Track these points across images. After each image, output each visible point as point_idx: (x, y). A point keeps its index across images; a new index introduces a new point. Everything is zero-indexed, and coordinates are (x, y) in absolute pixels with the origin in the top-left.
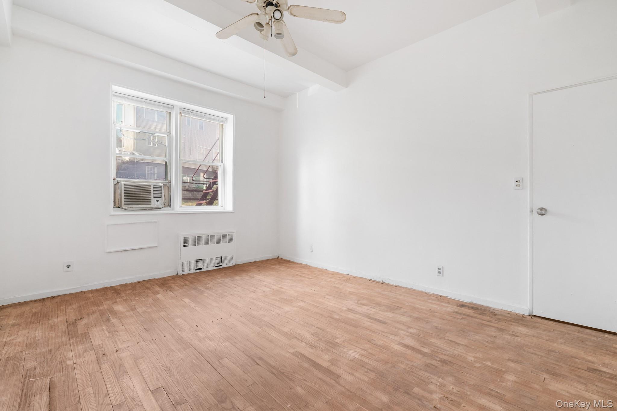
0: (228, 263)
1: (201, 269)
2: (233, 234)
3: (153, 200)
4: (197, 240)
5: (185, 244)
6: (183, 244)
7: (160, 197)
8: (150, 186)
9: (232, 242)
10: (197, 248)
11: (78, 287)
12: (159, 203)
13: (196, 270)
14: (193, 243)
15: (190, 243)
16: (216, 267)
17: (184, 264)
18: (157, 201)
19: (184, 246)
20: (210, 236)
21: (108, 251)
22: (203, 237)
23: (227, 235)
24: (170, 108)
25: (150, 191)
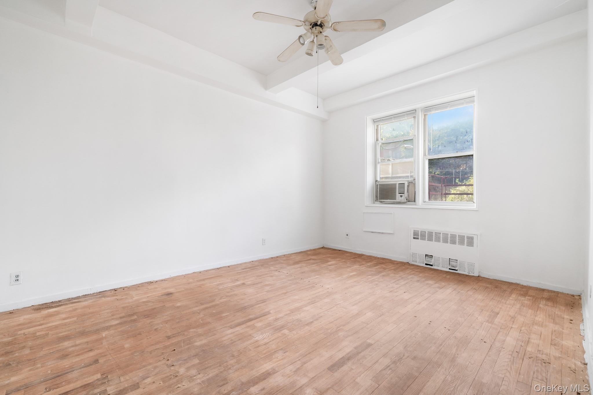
0: (467, 270)
1: (432, 265)
2: (475, 237)
3: (398, 195)
4: (427, 235)
5: (415, 237)
6: (412, 237)
7: (403, 193)
8: (395, 185)
9: (473, 246)
10: (426, 242)
11: (349, 248)
12: (402, 198)
13: (426, 264)
14: (423, 237)
15: (419, 236)
16: (450, 269)
17: (414, 255)
18: (401, 196)
19: (414, 238)
20: (441, 234)
21: (364, 230)
22: (434, 233)
23: (466, 237)
24: (413, 113)
25: (395, 188)
